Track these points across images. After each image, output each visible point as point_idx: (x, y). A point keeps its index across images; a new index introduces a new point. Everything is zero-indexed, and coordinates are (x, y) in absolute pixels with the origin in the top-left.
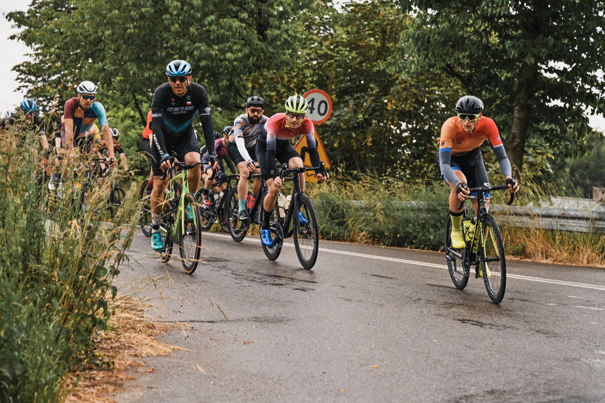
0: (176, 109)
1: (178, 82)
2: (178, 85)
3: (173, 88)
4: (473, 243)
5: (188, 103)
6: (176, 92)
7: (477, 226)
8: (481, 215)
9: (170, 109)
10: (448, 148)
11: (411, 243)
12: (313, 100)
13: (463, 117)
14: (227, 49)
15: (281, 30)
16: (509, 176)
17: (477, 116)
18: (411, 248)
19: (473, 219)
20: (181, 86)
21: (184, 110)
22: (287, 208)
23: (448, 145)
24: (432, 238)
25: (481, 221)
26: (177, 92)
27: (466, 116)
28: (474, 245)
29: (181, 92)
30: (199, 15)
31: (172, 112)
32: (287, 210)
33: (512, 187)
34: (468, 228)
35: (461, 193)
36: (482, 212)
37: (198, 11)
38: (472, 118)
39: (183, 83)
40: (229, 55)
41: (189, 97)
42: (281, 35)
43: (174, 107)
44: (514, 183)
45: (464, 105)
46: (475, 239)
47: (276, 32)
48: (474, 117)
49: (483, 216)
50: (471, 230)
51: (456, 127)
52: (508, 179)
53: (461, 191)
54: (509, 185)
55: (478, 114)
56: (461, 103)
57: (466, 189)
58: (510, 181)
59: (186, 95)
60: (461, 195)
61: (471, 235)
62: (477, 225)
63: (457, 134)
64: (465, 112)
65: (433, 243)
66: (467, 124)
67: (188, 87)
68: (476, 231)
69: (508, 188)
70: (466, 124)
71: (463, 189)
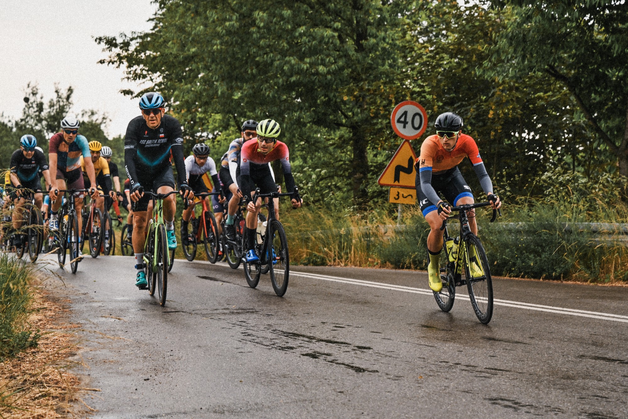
0: (149, 142)
1: (152, 115)
2: (152, 117)
3: (147, 121)
4: (457, 263)
5: (161, 135)
6: (150, 125)
7: (460, 246)
8: (464, 234)
9: (143, 142)
10: (428, 167)
11: (510, 271)
12: (405, 113)
13: (441, 135)
14: (320, 61)
15: (378, 39)
16: (491, 192)
17: (456, 133)
18: (510, 277)
19: (456, 239)
20: (155, 118)
21: (157, 143)
22: (263, 234)
23: (429, 164)
24: (532, 264)
25: (464, 240)
26: (152, 125)
27: (444, 133)
28: (458, 265)
29: (155, 125)
30: (290, 27)
31: (145, 144)
32: (264, 236)
33: (494, 203)
34: (451, 249)
35: (442, 212)
36: (464, 231)
37: (288, 22)
38: (450, 135)
39: (157, 116)
40: (321, 68)
41: (162, 130)
42: (377, 44)
43: (147, 139)
44: (496, 199)
45: (442, 122)
46: (459, 259)
47: (373, 41)
48: (452, 135)
49: (467, 235)
50: (454, 250)
51: (436, 145)
52: (490, 195)
53: (442, 210)
54: (491, 201)
55: (457, 131)
56: (440, 120)
57: (447, 208)
58: (492, 198)
59: (160, 127)
60: (443, 214)
61: (454, 255)
62: (461, 244)
63: (437, 153)
64: (444, 129)
65: (535, 270)
66: (446, 141)
67: (161, 119)
68: (460, 250)
69: (490, 204)
70: (444, 142)
71: (444, 208)
